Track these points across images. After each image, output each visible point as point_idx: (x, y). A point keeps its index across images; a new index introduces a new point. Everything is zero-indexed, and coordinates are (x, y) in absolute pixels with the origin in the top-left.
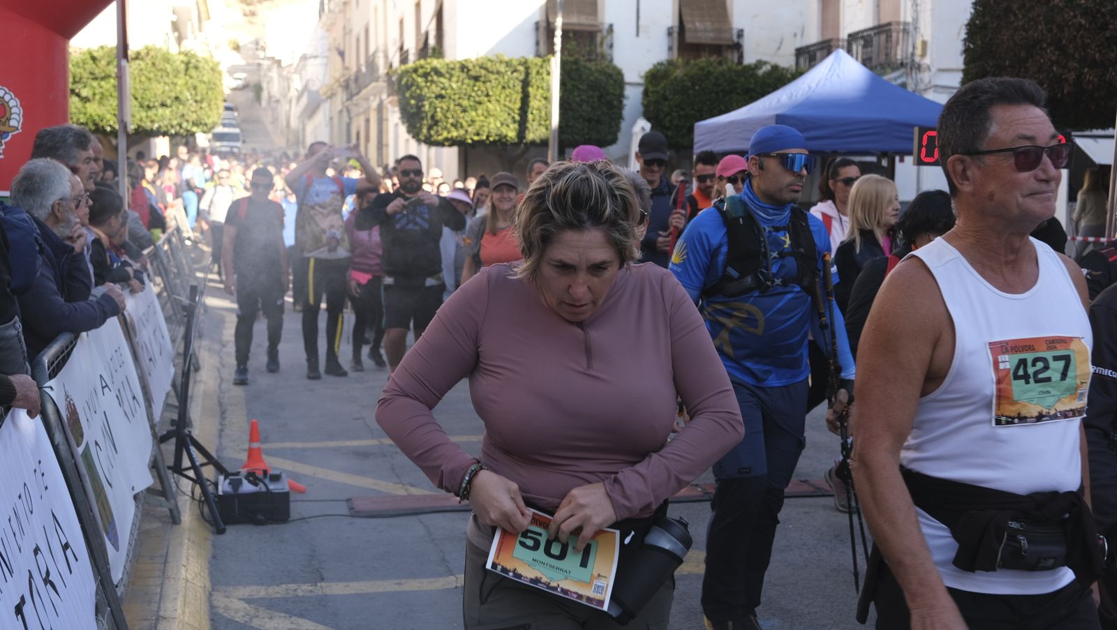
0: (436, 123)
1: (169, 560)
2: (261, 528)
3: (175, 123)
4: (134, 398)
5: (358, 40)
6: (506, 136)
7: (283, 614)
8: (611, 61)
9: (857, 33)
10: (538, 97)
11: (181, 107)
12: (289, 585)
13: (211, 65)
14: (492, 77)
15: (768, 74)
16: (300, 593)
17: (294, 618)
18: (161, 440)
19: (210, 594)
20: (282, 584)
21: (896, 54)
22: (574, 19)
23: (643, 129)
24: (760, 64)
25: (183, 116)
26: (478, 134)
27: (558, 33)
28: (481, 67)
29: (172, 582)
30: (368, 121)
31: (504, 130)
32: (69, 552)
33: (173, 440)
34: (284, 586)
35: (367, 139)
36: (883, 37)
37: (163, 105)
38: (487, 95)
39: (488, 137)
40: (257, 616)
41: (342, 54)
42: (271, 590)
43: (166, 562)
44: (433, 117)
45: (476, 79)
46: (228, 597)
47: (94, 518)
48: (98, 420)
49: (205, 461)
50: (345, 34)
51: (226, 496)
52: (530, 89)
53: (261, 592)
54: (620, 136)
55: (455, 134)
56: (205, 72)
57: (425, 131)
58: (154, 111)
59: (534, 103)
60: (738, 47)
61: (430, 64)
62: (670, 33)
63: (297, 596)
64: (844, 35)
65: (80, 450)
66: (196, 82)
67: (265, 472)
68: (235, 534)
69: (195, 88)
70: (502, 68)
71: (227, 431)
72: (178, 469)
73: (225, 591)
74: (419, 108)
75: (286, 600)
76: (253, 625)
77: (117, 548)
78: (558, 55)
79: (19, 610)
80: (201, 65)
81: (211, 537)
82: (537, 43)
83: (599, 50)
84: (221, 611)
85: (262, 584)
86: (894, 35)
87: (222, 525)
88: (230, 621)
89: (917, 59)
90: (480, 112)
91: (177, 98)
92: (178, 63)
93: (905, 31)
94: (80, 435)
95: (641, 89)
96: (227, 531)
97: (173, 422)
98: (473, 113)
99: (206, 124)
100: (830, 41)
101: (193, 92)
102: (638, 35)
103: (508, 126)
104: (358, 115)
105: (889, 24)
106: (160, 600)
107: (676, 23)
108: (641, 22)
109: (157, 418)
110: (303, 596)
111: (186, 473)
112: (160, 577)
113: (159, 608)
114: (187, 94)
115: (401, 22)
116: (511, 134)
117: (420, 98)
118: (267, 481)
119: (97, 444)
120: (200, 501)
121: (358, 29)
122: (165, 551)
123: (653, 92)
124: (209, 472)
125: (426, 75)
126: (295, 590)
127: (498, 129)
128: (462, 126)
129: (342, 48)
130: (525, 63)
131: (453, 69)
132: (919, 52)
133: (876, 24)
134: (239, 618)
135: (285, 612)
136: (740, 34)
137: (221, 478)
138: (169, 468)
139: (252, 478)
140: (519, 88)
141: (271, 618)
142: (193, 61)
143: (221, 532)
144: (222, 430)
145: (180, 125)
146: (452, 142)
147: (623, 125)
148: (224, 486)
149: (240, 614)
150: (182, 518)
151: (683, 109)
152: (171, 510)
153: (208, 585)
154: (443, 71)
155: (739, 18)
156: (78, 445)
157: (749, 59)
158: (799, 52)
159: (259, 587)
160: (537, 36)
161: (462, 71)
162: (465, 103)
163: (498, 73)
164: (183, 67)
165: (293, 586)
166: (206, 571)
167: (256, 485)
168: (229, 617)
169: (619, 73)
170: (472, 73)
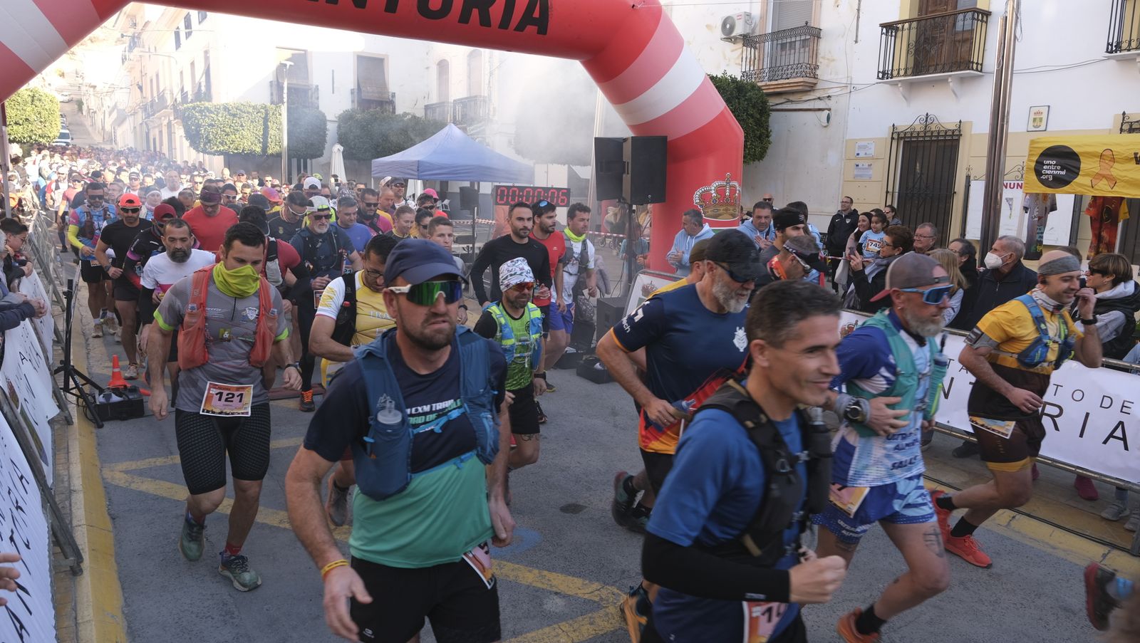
0: (209, 141)
1: (70, 451)
2: (126, 422)
3: (26, 136)
4: (37, 354)
5: (151, 81)
6: (255, 150)
7: (149, 479)
8: (318, 108)
9: (459, 100)
10: (274, 128)
11: (30, 125)
12: (150, 459)
13: (50, 98)
14: (245, 115)
15: (410, 120)
16: (158, 464)
17: (157, 481)
18: (54, 373)
19: (101, 471)
20: (145, 459)
21: (480, 113)
22: (295, 82)
23: (339, 150)
24: (405, 114)
25: (32, 130)
26: (237, 149)
27: (285, 91)
28: (237, 109)
29: (75, 465)
30: (161, 132)
31: (254, 148)
32: (24, 480)
33: (63, 372)
34: (147, 460)
35: (161, 144)
36: (472, 103)
37: (16, 123)
38: (242, 126)
39: (243, 151)
40: (134, 482)
41: (140, 88)
42: (139, 463)
43: (68, 453)
44: (207, 137)
45: (234, 115)
46: (112, 471)
47: (33, 451)
48: (23, 383)
49: (85, 382)
50: (142, 76)
51: (102, 405)
52: (269, 124)
53: (133, 465)
54: (325, 152)
55: (222, 148)
56: (45, 103)
57: (202, 146)
58: (10, 127)
59: (271, 132)
60: (392, 103)
61: (203, 105)
62: (352, 93)
63: (157, 466)
64: (451, 99)
65: (19, 410)
66: (40, 110)
67: (125, 386)
68: (109, 427)
69: (40, 113)
70: (251, 110)
71: (92, 354)
72: (67, 389)
73: (110, 467)
74: (198, 132)
75: (151, 469)
76: (132, 488)
77: (47, 464)
78: (286, 104)
79: (12, 539)
80: (43, 98)
81: (94, 430)
82: (272, 94)
83: (310, 100)
84: (109, 481)
85: (133, 460)
86: (478, 103)
87: (101, 424)
88: (117, 487)
89: (490, 117)
90: (237, 136)
91: (27, 119)
92: (26, 96)
93: (485, 101)
94: (16, 400)
95: (336, 125)
96: (105, 425)
97: (61, 362)
98: (233, 137)
99: (49, 137)
100: (444, 103)
101: (39, 116)
102: (333, 92)
103: (255, 145)
104: (154, 127)
105: (476, 96)
106: (69, 478)
107: (356, 87)
108: (335, 85)
109: (51, 361)
110: (160, 466)
111: (71, 391)
112: (66, 463)
113: (69, 484)
114: (33, 117)
115: (181, 73)
116: (258, 149)
117: (199, 126)
118: (127, 393)
119: (25, 400)
120: (84, 407)
121: (151, 73)
122: (66, 444)
123: (344, 127)
124: (87, 389)
125: (201, 112)
126: (155, 462)
127: (250, 146)
128: (226, 144)
129: (141, 85)
130: (265, 107)
131: (219, 109)
132: (491, 113)
133: (468, 96)
134: (122, 484)
135: (151, 478)
136: (394, 95)
137: (97, 392)
138: (61, 389)
139: (116, 391)
140: (261, 122)
141: (142, 482)
142: (37, 95)
143: (100, 426)
144: (88, 353)
145: (30, 137)
146: (220, 153)
147: (327, 146)
148: (100, 399)
149: (123, 482)
150: (73, 420)
151: (361, 138)
152: (66, 417)
153: (98, 463)
154: (213, 110)
155: (393, 87)
156: (17, 408)
157: (399, 111)
158: (427, 108)
159: (131, 462)
160: (271, 90)
161: (225, 111)
162: (228, 130)
163: (248, 113)
164: (29, 99)
165: (154, 460)
166: (96, 455)
167: (121, 397)
168: (116, 484)
169: (324, 116)
170: (231, 112)
